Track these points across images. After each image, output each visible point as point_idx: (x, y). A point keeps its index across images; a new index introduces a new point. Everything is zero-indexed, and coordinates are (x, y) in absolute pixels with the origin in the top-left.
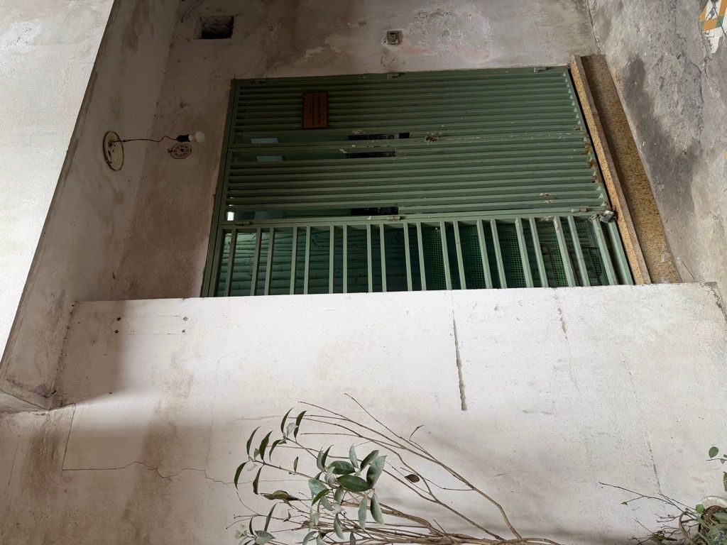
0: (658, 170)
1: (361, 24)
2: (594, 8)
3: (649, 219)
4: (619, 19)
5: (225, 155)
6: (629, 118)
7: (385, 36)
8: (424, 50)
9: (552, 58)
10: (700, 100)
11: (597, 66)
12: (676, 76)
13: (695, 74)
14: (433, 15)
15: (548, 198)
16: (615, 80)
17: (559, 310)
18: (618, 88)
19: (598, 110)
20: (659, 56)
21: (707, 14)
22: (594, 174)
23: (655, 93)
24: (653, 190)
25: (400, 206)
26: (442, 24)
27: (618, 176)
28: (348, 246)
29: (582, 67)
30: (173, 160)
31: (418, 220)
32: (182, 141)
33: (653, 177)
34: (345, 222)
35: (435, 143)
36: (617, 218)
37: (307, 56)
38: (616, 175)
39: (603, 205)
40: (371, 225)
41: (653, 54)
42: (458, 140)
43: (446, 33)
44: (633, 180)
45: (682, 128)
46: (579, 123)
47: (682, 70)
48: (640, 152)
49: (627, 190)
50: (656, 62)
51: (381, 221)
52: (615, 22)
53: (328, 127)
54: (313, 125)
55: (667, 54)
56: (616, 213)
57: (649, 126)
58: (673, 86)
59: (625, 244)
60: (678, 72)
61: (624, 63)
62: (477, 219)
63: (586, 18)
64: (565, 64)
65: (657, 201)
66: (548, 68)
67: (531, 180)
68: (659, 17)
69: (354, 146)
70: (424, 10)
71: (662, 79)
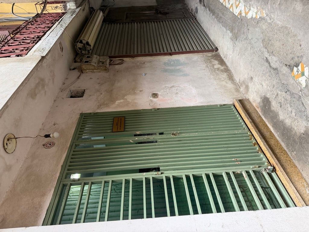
0: (290, 145)
1: (140, 91)
2: (239, 82)
3: (292, 170)
4: (252, 83)
5: (71, 146)
6: (267, 123)
7: (151, 95)
8: (168, 100)
9: (225, 101)
10: (304, 108)
11: (246, 103)
12: (287, 100)
13: (298, 97)
14: (171, 87)
15: (237, 161)
16: (256, 108)
17: (261, 225)
18: (258, 111)
19: (252, 120)
20: (276, 94)
21: (295, 73)
22: (257, 149)
23: (278, 110)
24: (290, 155)
25: (161, 167)
26: (175, 90)
27: (270, 149)
28: (132, 191)
29: (240, 103)
30: (45, 149)
31: (171, 174)
32: (47, 137)
33: (288, 148)
34: (131, 177)
35: (176, 136)
36: (276, 170)
37: (116, 103)
38: (269, 149)
39: (266, 164)
40: (145, 178)
41: (272, 94)
42: (187, 135)
43: (177, 93)
44: (278, 151)
45: (298, 123)
46: (244, 126)
47: (290, 97)
48: (278, 138)
49: (277, 156)
50: (275, 96)
51: (151, 175)
52: (250, 85)
53: (124, 131)
54: (117, 130)
55: (279, 92)
56: (274, 168)
57: (279, 125)
58: (287, 105)
59: (284, 184)
60: (288, 99)
61: (259, 100)
62: (202, 173)
63: (237, 86)
64: (232, 103)
65: (294, 161)
66: (224, 105)
67: (226, 153)
68: (271, 79)
69: (137, 139)
70: (167, 86)
71: (280, 103)
